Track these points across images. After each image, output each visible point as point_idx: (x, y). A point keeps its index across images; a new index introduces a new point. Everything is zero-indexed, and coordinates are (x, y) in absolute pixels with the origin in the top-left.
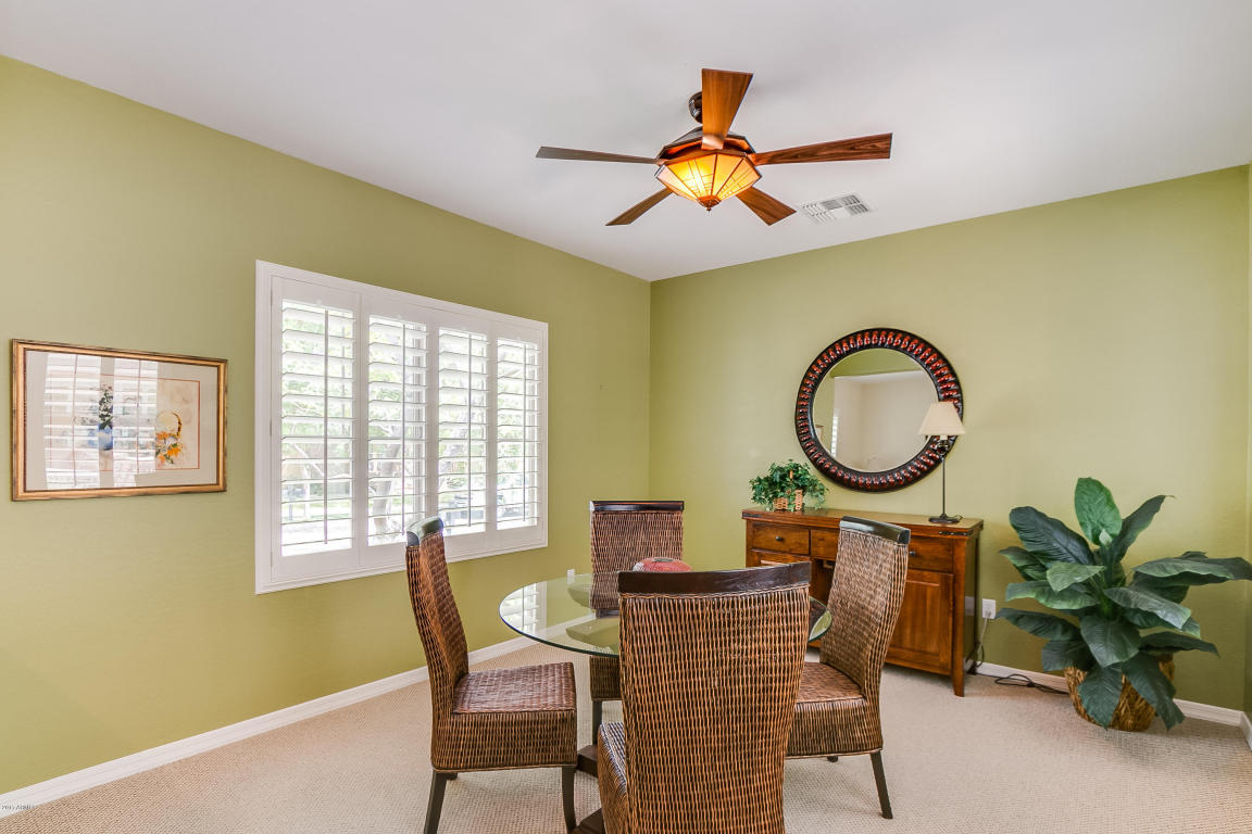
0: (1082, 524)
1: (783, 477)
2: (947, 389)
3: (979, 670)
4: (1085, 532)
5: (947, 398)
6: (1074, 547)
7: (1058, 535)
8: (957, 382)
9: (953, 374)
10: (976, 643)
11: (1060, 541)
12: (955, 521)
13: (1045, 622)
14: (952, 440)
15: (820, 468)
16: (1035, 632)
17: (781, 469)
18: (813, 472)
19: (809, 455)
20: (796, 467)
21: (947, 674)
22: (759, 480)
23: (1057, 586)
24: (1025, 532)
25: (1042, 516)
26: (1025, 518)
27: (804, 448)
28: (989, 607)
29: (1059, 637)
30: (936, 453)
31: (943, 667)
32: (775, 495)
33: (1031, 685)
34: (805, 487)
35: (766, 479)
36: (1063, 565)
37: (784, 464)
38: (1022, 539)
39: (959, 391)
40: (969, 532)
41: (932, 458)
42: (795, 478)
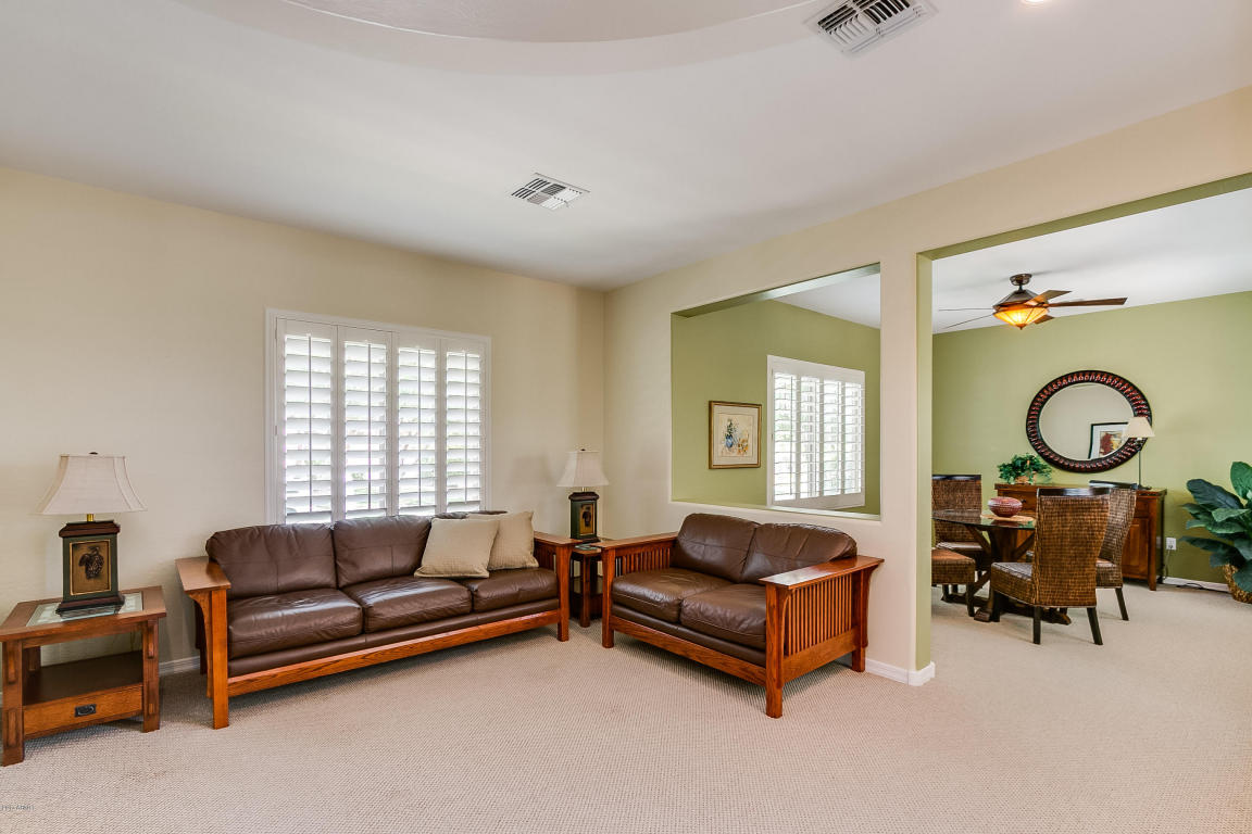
0: (1236, 488)
1: (1024, 463)
2: (1140, 409)
3: (1164, 582)
4: (1238, 492)
5: (1141, 414)
6: (1230, 501)
7: (1219, 494)
8: (1147, 404)
9: (1145, 399)
10: (1162, 565)
11: (1220, 498)
12: (1148, 489)
13: (1210, 544)
14: (1145, 440)
15: (1046, 458)
16: (1204, 548)
17: (1020, 459)
18: (1042, 462)
19: (1036, 450)
20: (1031, 458)
21: (1144, 578)
22: (1005, 466)
23: (1219, 519)
24: (1198, 493)
25: (1209, 484)
26: (1196, 486)
27: (1034, 446)
28: (1171, 543)
29: (1221, 551)
30: (1134, 447)
31: (1142, 574)
32: (1018, 475)
33: (1202, 588)
34: (1038, 470)
35: (1009, 465)
36: (1223, 510)
37: (1024, 455)
38: (1195, 497)
39: (1149, 409)
40: (1158, 494)
41: (1130, 451)
42: (1031, 464)
